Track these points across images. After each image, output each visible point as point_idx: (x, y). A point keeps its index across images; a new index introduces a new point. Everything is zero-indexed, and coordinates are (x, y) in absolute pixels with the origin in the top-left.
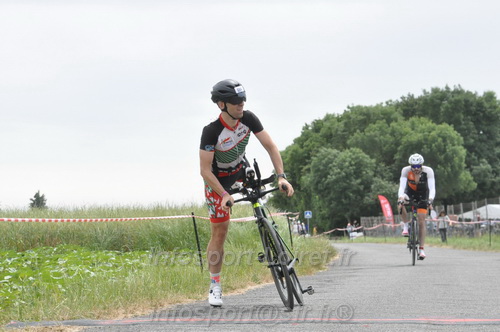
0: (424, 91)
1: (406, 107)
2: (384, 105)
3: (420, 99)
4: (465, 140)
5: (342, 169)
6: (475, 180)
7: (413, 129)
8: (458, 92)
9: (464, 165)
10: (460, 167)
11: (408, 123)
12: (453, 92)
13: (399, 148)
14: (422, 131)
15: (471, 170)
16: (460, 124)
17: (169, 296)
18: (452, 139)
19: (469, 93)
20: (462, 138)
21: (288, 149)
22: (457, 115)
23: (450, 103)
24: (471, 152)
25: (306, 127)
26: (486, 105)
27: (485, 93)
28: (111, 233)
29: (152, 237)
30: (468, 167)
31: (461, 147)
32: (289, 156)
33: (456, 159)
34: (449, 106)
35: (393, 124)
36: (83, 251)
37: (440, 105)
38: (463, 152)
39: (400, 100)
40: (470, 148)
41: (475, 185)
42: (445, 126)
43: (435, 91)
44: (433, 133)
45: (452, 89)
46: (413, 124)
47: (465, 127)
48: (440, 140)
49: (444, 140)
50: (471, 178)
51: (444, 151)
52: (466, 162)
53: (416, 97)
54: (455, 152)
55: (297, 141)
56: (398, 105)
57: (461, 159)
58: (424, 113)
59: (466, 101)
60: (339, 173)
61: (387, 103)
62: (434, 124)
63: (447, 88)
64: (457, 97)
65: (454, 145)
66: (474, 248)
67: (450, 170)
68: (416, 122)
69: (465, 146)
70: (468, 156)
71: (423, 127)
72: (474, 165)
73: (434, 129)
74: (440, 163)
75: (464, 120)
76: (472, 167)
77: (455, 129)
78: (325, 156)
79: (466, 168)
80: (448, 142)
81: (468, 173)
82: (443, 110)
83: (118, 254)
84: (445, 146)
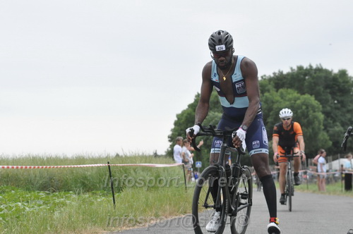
0: (291, 68)
1: (277, 81)
2: (260, 79)
3: (288, 74)
4: (323, 107)
6: (330, 140)
7: (282, 98)
8: (319, 70)
9: (322, 127)
10: (319, 129)
11: (279, 94)
12: (315, 70)
13: (271, 113)
14: (290, 100)
15: (328, 132)
16: (320, 95)
17: (89, 228)
18: (313, 107)
19: (326, 70)
20: (321, 106)
21: (183, 112)
22: (317, 88)
23: (313, 78)
24: (328, 117)
25: (198, 95)
26: (340, 80)
27: (340, 71)
28: (41, 177)
29: (76, 181)
30: (326, 128)
31: (320, 113)
32: (185, 115)
33: (316, 122)
34: (312, 81)
35: (267, 94)
36: (20, 191)
37: (305, 79)
38: (322, 116)
39: (272, 75)
40: (327, 114)
41: (331, 143)
42: (307, 96)
43: (300, 68)
44: (298, 102)
45: (314, 67)
46: (282, 94)
47: (324, 98)
48: (304, 107)
49: (307, 108)
50: (328, 138)
51: (307, 116)
52: (324, 125)
53: (285, 72)
54: (316, 117)
55: (191, 106)
56: (270, 79)
57: (320, 122)
58: (291, 86)
59: (326, 78)
61: (262, 77)
62: (299, 95)
63: (311, 66)
64: (318, 74)
65: (314, 112)
66: (330, 193)
67: (311, 130)
68: (284, 93)
69: (324, 112)
70: (325, 120)
71: (290, 96)
72: (331, 127)
73: (298, 99)
75: (323, 92)
76: (328, 129)
77: (316, 99)
78: (212, 119)
79: (324, 130)
80: (310, 109)
81: (325, 134)
82: (306, 84)
83: (48, 194)
84: (308, 112)
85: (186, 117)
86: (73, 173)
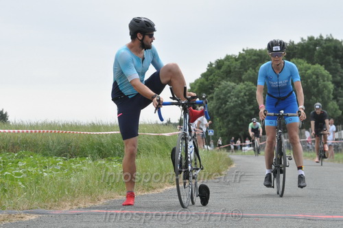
0: (302, 39)
1: (288, 51)
3: (299, 44)
4: (333, 77)
5: (238, 98)
6: (340, 109)
8: (330, 40)
9: (332, 96)
10: (329, 98)
12: (326, 40)
15: (338, 101)
16: (330, 65)
17: (105, 193)
18: (323, 76)
19: (337, 41)
20: (331, 76)
21: (197, 81)
22: (327, 57)
23: (323, 48)
24: (338, 87)
25: (211, 65)
28: (59, 143)
29: (92, 148)
30: (335, 98)
31: (330, 83)
32: (198, 84)
33: (326, 92)
34: (322, 50)
36: (39, 156)
37: (315, 49)
38: (331, 86)
40: (337, 84)
41: (340, 112)
42: (317, 66)
43: (311, 39)
44: (309, 72)
45: (325, 37)
47: (334, 67)
48: (314, 77)
49: (317, 78)
50: (338, 107)
51: (317, 86)
52: (333, 94)
53: (296, 43)
54: (325, 87)
55: (204, 75)
57: (329, 92)
58: (301, 57)
59: (336, 47)
60: (236, 101)
62: (310, 65)
63: (321, 37)
64: (328, 44)
65: (324, 81)
66: (339, 161)
68: (296, 63)
69: (333, 82)
70: (335, 89)
71: (301, 67)
72: (341, 97)
73: (309, 68)
74: (313, 95)
75: (334, 62)
76: (338, 98)
77: (326, 69)
78: (225, 88)
79: (334, 99)
80: (320, 78)
81: (335, 103)
82: (316, 53)
83: (65, 160)
84: (318, 81)
85: (199, 86)
86: (88, 139)
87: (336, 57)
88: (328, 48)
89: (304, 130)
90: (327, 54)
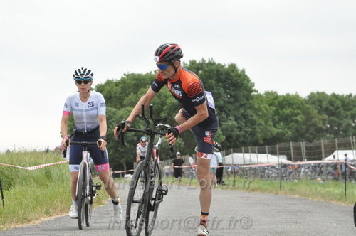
2: (153, 73)
4: (216, 101)
6: (223, 134)
8: (211, 64)
12: (208, 64)
13: (165, 108)
15: (220, 126)
16: (213, 89)
19: (219, 64)
22: (210, 81)
23: (205, 71)
24: (221, 111)
26: (232, 74)
27: (229, 65)
41: (224, 137)
43: (193, 63)
45: (207, 61)
47: (216, 91)
50: (221, 133)
59: (218, 71)
63: (203, 60)
72: (224, 121)
75: (216, 86)
76: (222, 123)
87: (219, 80)
88: (211, 71)
89: (188, 156)
90: (209, 77)
